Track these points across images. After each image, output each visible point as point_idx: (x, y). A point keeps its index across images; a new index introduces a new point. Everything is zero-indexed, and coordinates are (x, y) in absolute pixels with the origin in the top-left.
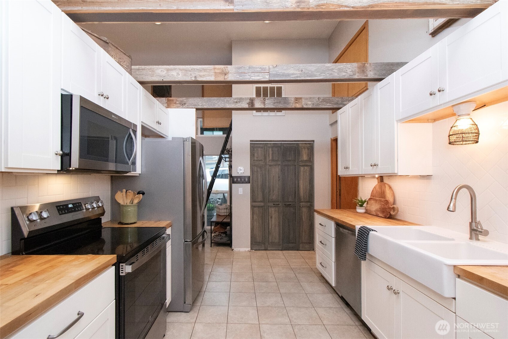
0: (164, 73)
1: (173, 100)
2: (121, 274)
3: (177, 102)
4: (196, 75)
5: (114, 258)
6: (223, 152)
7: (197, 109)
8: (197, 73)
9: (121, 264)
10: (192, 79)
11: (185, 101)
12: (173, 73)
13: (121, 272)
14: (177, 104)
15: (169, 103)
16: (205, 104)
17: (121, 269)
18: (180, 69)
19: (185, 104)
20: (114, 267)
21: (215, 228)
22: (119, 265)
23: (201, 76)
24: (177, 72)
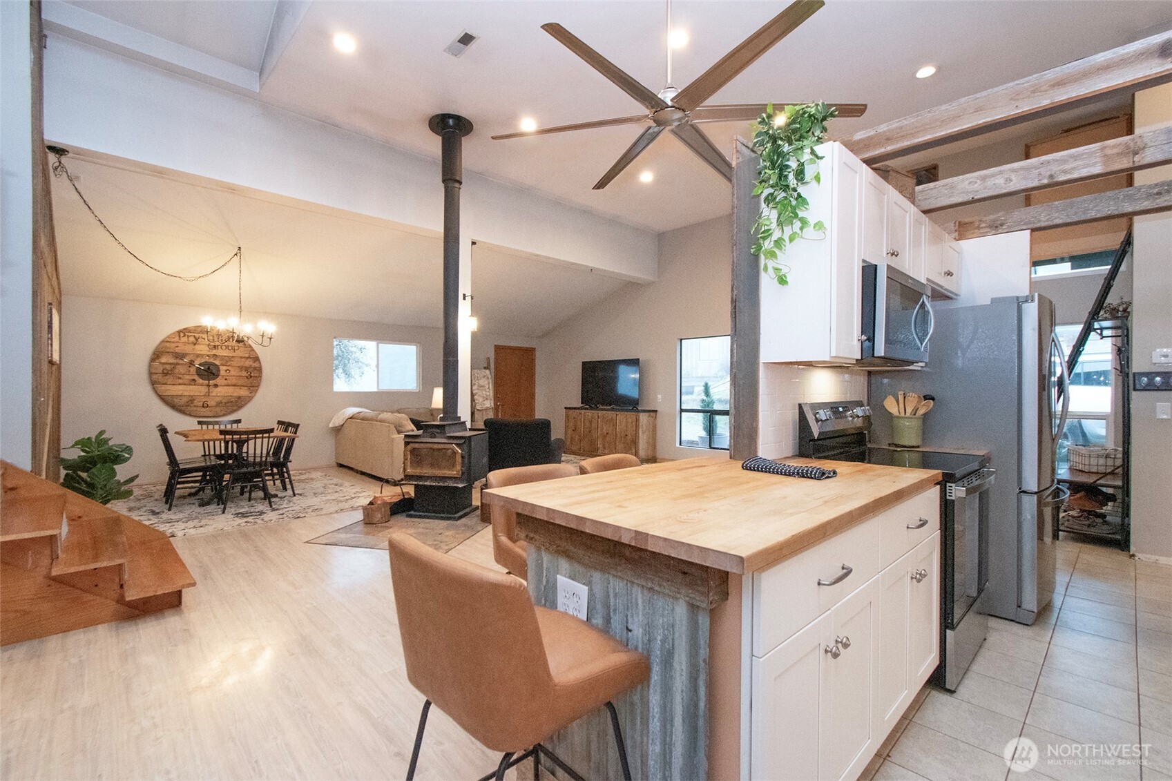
0: (976, 185)
1: (974, 222)
2: (948, 498)
3: (983, 225)
4: (1053, 173)
5: (939, 473)
6: (1094, 315)
7: (1033, 230)
8: (1055, 168)
9: (948, 484)
10: (1042, 182)
11: (1003, 218)
12: (997, 181)
13: (948, 494)
14: (982, 228)
15: (961, 229)
16: (1057, 214)
17: (948, 491)
18: (1013, 171)
19: (1002, 225)
20: (939, 486)
21: (1072, 498)
22: (946, 485)
23: (1065, 172)
24: (1006, 177)
